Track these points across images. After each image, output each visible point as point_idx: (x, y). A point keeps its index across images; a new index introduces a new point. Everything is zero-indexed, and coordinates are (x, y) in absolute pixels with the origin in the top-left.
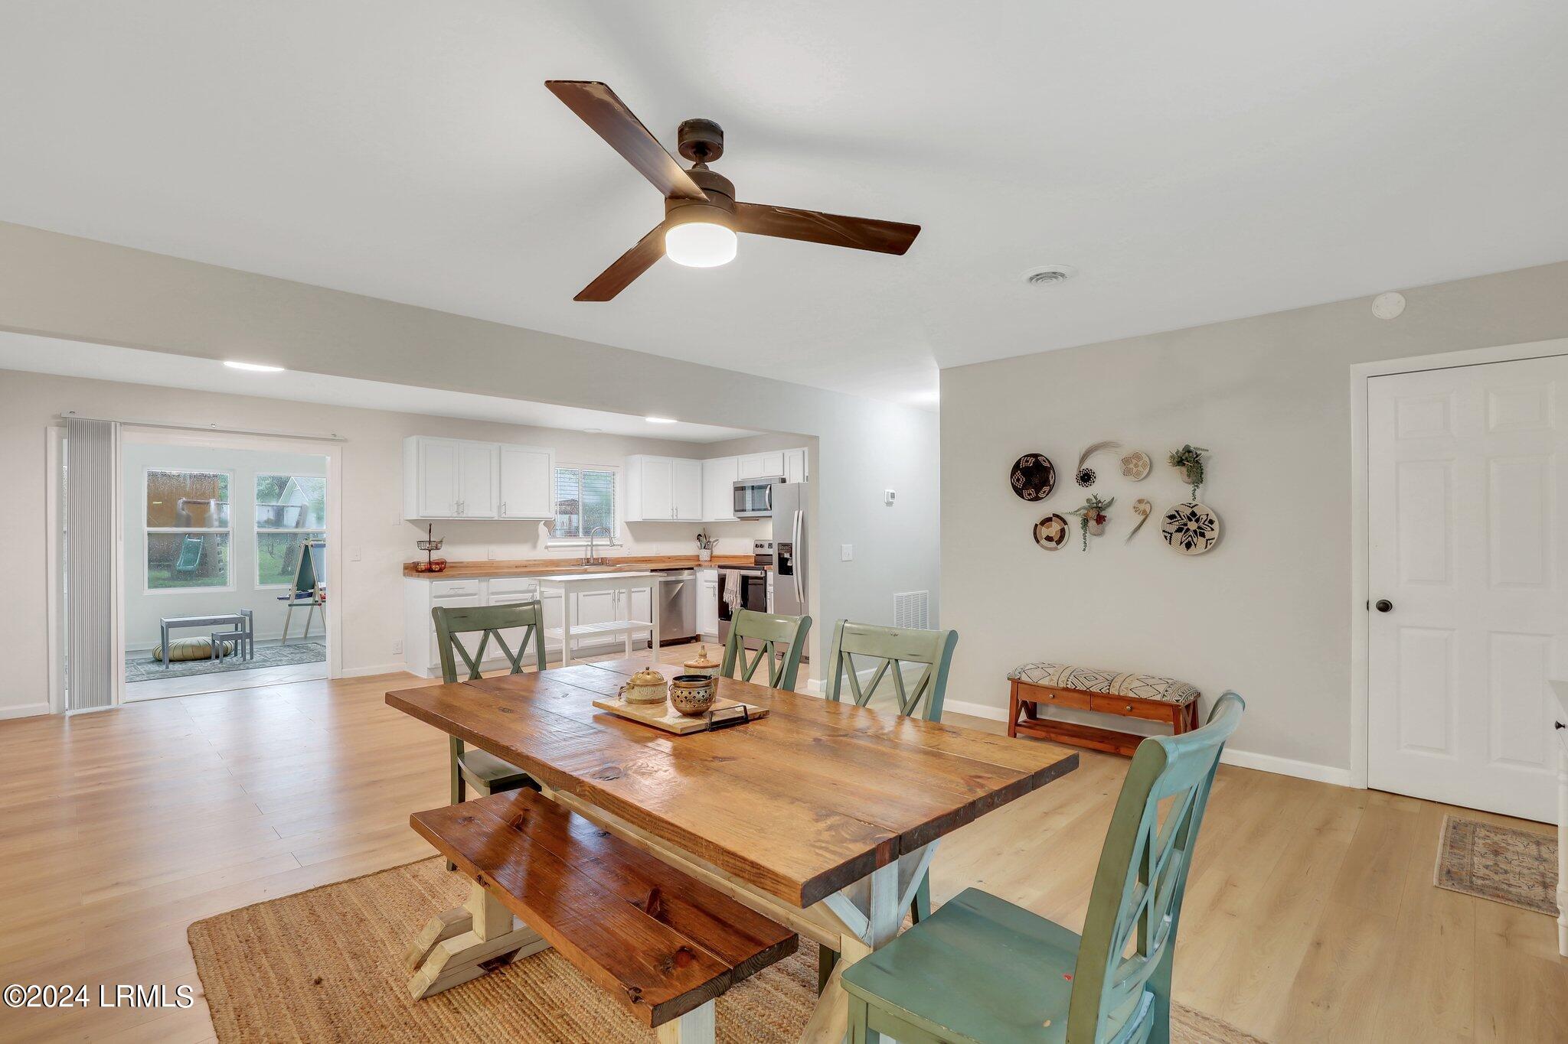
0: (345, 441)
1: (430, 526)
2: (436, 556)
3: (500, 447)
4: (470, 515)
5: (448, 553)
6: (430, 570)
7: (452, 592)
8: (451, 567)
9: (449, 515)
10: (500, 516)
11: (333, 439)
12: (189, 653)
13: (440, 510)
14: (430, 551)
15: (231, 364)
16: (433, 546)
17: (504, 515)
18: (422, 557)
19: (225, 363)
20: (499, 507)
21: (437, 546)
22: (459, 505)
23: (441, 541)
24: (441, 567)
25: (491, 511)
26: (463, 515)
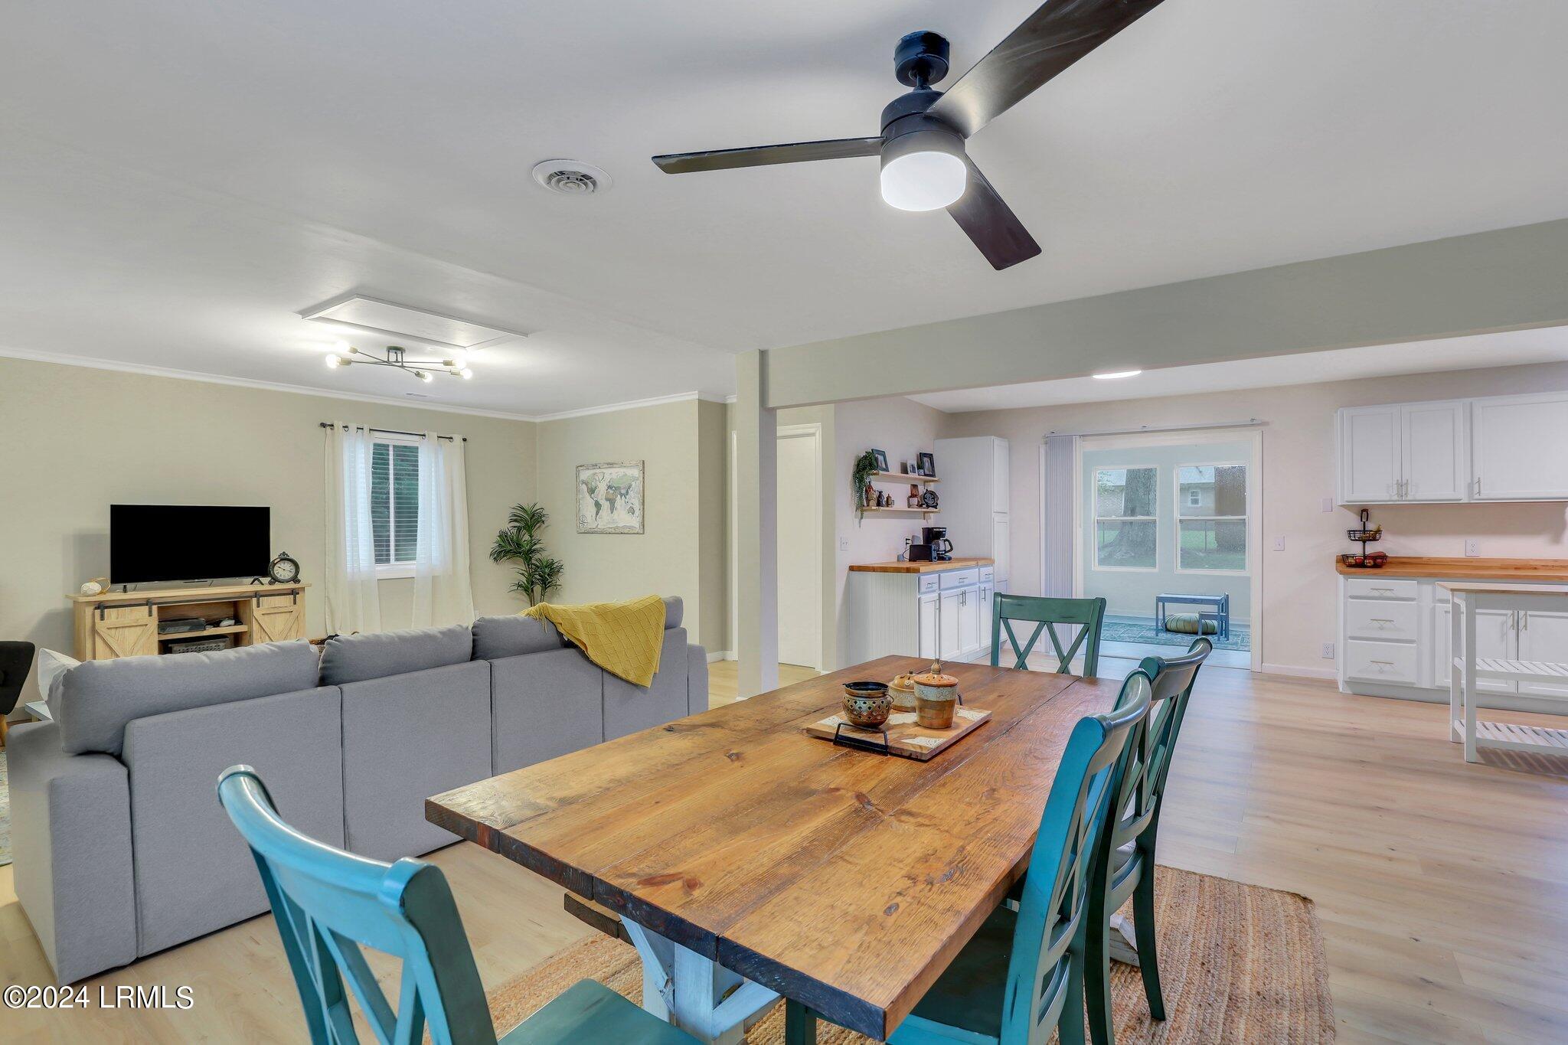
0: (1264, 424)
1: (1364, 512)
2: (1372, 548)
3: (1471, 403)
4: (1418, 498)
5: (1388, 545)
7: (1376, 594)
8: (1391, 563)
9: (1388, 499)
10: (1471, 495)
11: (1253, 424)
12: (1181, 626)
13: (1376, 491)
14: (1364, 542)
15: (1097, 377)
16: (1368, 536)
17: (1477, 496)
18: (1356, 549)
19: (1094, 377)
20: (1470, 486)
21: (1374, 536)
22: (1401, 485)
23: (1378, 531)
24: (1377, 563)
25: (1454, 491)
26: (1407, 499)
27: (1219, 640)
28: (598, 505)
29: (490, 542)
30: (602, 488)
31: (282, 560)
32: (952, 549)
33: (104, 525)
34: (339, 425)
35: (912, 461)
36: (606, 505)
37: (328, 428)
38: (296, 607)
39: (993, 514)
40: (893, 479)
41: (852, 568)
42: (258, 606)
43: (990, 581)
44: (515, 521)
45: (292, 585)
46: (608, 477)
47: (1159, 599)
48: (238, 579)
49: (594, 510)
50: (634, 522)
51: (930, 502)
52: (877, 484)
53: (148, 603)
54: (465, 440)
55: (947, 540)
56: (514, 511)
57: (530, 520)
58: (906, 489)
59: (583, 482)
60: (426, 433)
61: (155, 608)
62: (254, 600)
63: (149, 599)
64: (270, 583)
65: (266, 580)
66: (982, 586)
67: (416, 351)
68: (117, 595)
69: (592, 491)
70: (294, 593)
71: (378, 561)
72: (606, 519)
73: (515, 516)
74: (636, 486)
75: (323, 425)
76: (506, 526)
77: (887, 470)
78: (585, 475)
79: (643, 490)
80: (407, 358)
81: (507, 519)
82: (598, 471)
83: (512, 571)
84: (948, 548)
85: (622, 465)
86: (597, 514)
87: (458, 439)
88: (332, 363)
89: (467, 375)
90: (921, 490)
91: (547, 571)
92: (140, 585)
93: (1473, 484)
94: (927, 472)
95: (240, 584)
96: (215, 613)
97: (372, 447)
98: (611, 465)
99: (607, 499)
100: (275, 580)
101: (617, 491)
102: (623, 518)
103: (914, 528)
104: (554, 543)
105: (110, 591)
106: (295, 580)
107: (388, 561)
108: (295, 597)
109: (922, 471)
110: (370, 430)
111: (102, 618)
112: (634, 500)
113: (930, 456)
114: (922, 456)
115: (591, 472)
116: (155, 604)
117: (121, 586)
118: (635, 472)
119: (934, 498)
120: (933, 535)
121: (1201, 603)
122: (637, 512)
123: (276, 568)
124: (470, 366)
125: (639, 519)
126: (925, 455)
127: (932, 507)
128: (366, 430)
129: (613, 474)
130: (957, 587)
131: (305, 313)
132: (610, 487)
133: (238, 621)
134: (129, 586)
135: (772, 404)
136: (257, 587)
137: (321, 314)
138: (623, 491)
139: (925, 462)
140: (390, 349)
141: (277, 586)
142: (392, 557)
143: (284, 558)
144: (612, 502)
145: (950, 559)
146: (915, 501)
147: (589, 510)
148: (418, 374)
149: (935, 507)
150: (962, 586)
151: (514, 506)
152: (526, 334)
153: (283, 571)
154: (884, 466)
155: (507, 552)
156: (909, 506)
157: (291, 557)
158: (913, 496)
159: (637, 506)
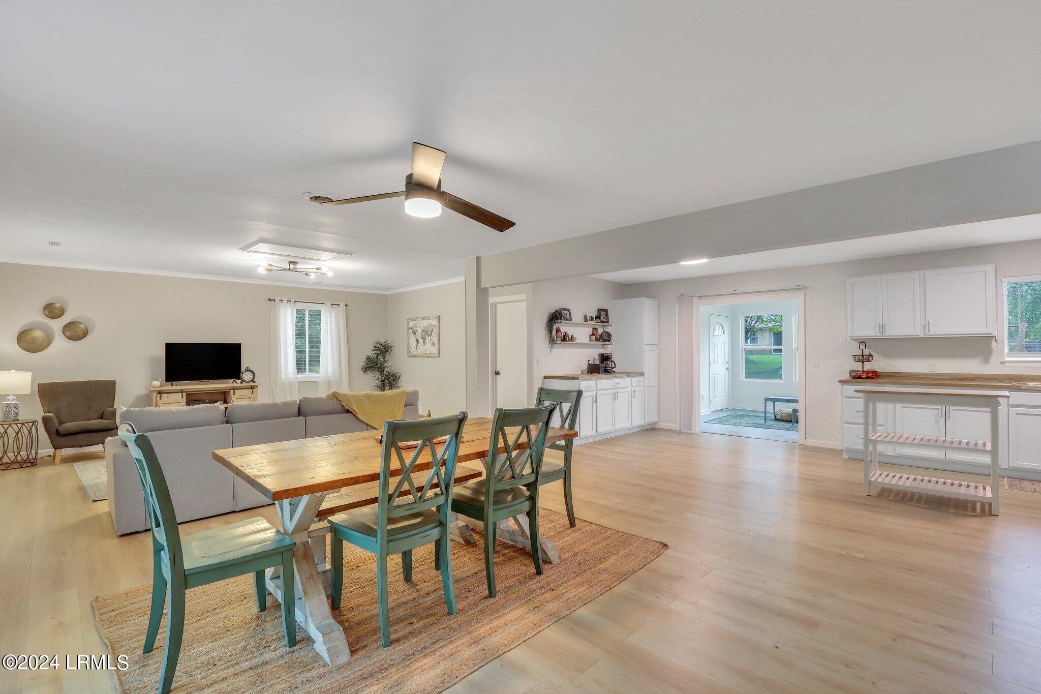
0: (806, 288)
1: (862, 344)
2: (868, 366)
3: (924, 274)
4: (892, 334)
5: (879, 364)
6: (868, 378)
9: (873, 335)
10: (925, 333)
11: (799, 288)
12: (784, 417)
13: (868, 332)
14: (863, 363)
16: (864, 358)
17: (928, 333)
18: (858, 367)
19: (681, 263)
20: (924, 327)
21: (868, 358)
22: (882, 327)
23: (870, 355)
24: (871, 376)
25: (914, 330)
26: (886, 335)
27: (793, 425)
28: (417, 341)
29: (361, 362)
30: (419, 331)
31: (247, 371)
32: (615, 366)
33: (162, 353)
34: (277, 299)
35: (594, 314)
36: (421, 341)
37: (272, 301)
38: (253, 395)
39: (644, 346)
40: (577, 325)
41: (545, 377)
42: (234, 395)
43: (641, 386)
44: (376, 350)
45: (251, 384)
46: (422, 325)
47: (767, 400)
48: (225, 381)
49: (416, 344)
50: (434, 350)
51: (606, 338)
52: (564, 328)
53: (182, 391)
54: (346, 305)
55: (612, 361)
56: (375, 344)
57: (384, 350)
58: (589, 331)
59: (411, 328)
60: (325, 302)
61: (184, 394)
62: (232, 391)
63: (182, 389)
64: (241, 383)
65: (239, 381)
66: (633, 389)
67: (302, 263)
68: (168, 387)
69: (415, 333)
70: (252, 388)
71: (298, 372)
72: (421, 350)
73: (376, 347)
74: (436, 330)
75: (270, 300)
76: (371, 353)
77: (571, 320)
78: (411, 324)
79: (439, 332)
80: (298, 266)
81: (371, 349)
82: (417, 322)
83: (372, 378)
84: (613, 366)
85: (429, 318)
86: (417, 345)
87: (342, 305)
88: (261, 271)
89: (330, 274)
90: (600, 331)
91: (392, 378)
92: (179, 382)
93: (926, 326)
94: (603, 320)
95: (228, 383)
96: (215, 397)
97: (295, 311)
98: (423, 318)
99: (422, 338)
100: (243, 381)
101: (427, 333)
102: (430, 349)
103: (593, 354)
104: (397, 362)
105: (165, 385)
106: (253, 381)
107: (305, 372)
108: (253, 390)
109: (598, 320)
110: (295, 301)
111: (161, 398)
112: (434, 338)
113: (606, 311)
114: (600, 311)
115: (414, 322)
116: (185, 392)
117: (170, 383)
118: (435, 322)
119: (609, 336)
120: (605, 358)
121: (793, 402)
122: (436, 345)
123: (243, 375)
124: (331, 269)
125: (437, 349)
126: (603, 310)
127: (608, 341)
128: (292, 301)
129: (425, 323)
130: (612, 389)
131: (243, 249)
132: (423, 331)
133: (225, 402)
134: (174, 383)
135: (483, 285)
136: (235, 385)
137: (252, 249)
138: (430, 333)
139: (602, 315)
140: (290, 262)
141: (244, 384)
142: (307, 370)
143: (248, 370)
144: (424, 339)
145: (614, 372)
146: (594, 337)
147: (413, 344)
148: (306, 274)
149: (609, 341)
150: (614, 389)
151: (375, 342)
152: (351, 254)
153: (247, 376)
154: (568, 317)
155: (370, 367)
156: (590, 341)
157: (251, 369)
158: (593, 335)
159: (436, 342)
